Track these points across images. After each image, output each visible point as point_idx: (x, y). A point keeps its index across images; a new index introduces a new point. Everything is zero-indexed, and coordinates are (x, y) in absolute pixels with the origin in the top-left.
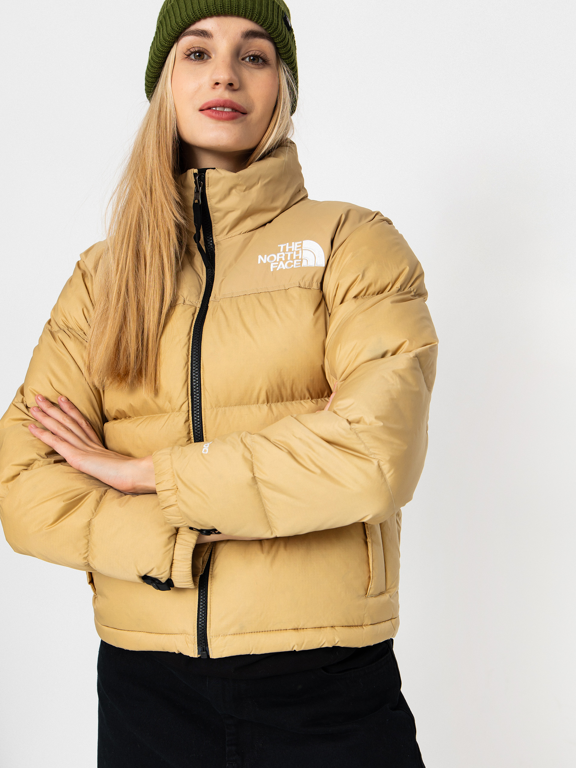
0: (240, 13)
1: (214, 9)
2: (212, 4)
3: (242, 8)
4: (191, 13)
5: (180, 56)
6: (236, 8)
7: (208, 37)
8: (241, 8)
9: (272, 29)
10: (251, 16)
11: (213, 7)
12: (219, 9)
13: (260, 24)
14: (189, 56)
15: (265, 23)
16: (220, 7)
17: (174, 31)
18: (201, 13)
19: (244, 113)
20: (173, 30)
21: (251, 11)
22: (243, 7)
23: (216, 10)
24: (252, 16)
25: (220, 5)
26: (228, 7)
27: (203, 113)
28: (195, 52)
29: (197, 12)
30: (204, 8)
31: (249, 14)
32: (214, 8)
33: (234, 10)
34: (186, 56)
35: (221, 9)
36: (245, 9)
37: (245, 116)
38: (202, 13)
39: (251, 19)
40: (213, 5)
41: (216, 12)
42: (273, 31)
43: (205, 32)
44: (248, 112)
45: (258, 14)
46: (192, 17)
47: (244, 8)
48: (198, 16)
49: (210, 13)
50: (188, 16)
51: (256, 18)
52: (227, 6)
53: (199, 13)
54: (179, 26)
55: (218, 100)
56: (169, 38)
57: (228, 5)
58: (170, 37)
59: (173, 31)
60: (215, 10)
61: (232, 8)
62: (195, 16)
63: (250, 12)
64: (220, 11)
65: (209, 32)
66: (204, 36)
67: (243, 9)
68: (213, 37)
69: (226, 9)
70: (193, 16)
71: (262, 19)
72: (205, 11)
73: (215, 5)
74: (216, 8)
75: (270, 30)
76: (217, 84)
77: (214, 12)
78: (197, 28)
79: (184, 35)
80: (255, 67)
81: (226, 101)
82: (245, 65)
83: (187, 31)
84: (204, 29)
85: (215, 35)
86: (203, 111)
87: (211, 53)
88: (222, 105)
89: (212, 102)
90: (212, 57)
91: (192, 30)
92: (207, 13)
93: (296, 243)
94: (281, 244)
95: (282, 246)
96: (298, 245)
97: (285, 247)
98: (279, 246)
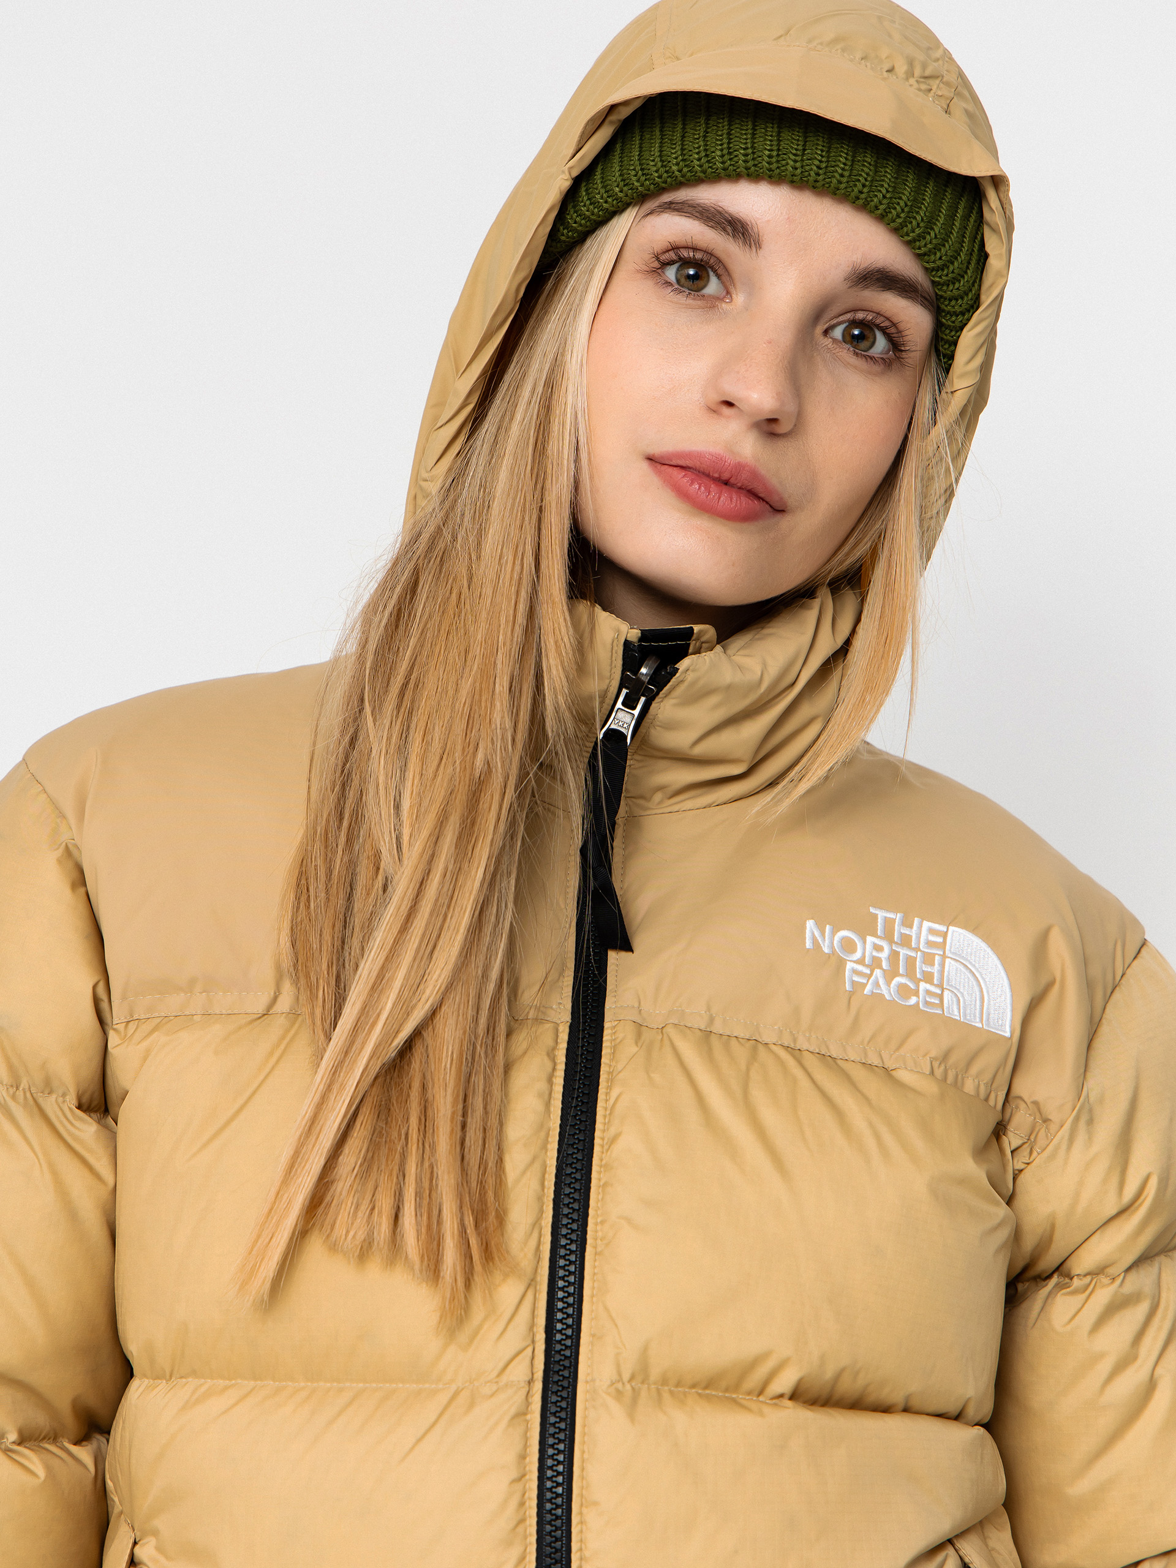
0: (872, 204)
1: (796, 169)
2: (794, 152)
3: (884, 191)
4: (719, 153)
5: (636, 258)
6: (864, 186)
7: (745, 242)
8: (880, 191)
9: (947, 275)
10: (901, 224)
11: (795, 161)
12: (812, 173)
13: (918, 251)
14: (665, 264)
15: (935, 254)
16: (819, 167)
17: (646, 180)
18: (751, 163)
19: (779, 510)
20: (643, 174)
21: (906, 209)
22: (888, 191)
23: (802, 172)
24: (903, 225)
25: (821, 161)
26: (842, 176)
27: (659, 473)
28: (685, 263)
29: (740, 156)
30: (767, 153)
31: (898, 216)
32: (798, 165)
33: (856, 190)
34: (656, 264)
35: (818, 174)
36: (891, 198)
37: (779, 516)
38: (755, 165)
39: (897, 231)
40: (795, 155)
41: (799, 177)
42: (949, 281)
43: (743, 227)
44: (789, 508)
45: (922, 224)
46: (720, 165)
47: (888, 195)
48: (738, 168)
49: (779, 174)
50: (707, 156)
51: (914, 232)
52: (840, 171)
53: (744, 161)
54: (666, 172)
55: (719, 459)
56: (621, 191)
57: (843, 169)
58: (625, 189)
59: (643, 178)
60: (799, 171)
61: (851, 184)
62: (730, 165)
63: (903, 211)
64: (811, 179)
65: (756, 230)
66: (734, 236)
67: (884, 197)
68: (760, 248)
69: (834, 181)
70: (723, 163)
71: (930, 243)
72: (768, 163)
73: (803, 155)
74: (802, 167)
75: (940, 277)
76: (729, 404)
77: (792, 176)
78: (720, 204)
79: (671, 207)
80: (855, 367)
81: (740, 467)
82: (828, 355)
83: (685, 199)
84: (741, 214)
85: (770, 245)
86: (659, 466)
87: (738, 285)
88: (726, 476)
89: (699, 455)
90: (734, 296)
91: (702, 201)
92: (770, 170)
93: (926, 924)
94: (881, 908)
95: (881, 914)
96: (931, 931)
97: (889, 924)
98: (872, 910)
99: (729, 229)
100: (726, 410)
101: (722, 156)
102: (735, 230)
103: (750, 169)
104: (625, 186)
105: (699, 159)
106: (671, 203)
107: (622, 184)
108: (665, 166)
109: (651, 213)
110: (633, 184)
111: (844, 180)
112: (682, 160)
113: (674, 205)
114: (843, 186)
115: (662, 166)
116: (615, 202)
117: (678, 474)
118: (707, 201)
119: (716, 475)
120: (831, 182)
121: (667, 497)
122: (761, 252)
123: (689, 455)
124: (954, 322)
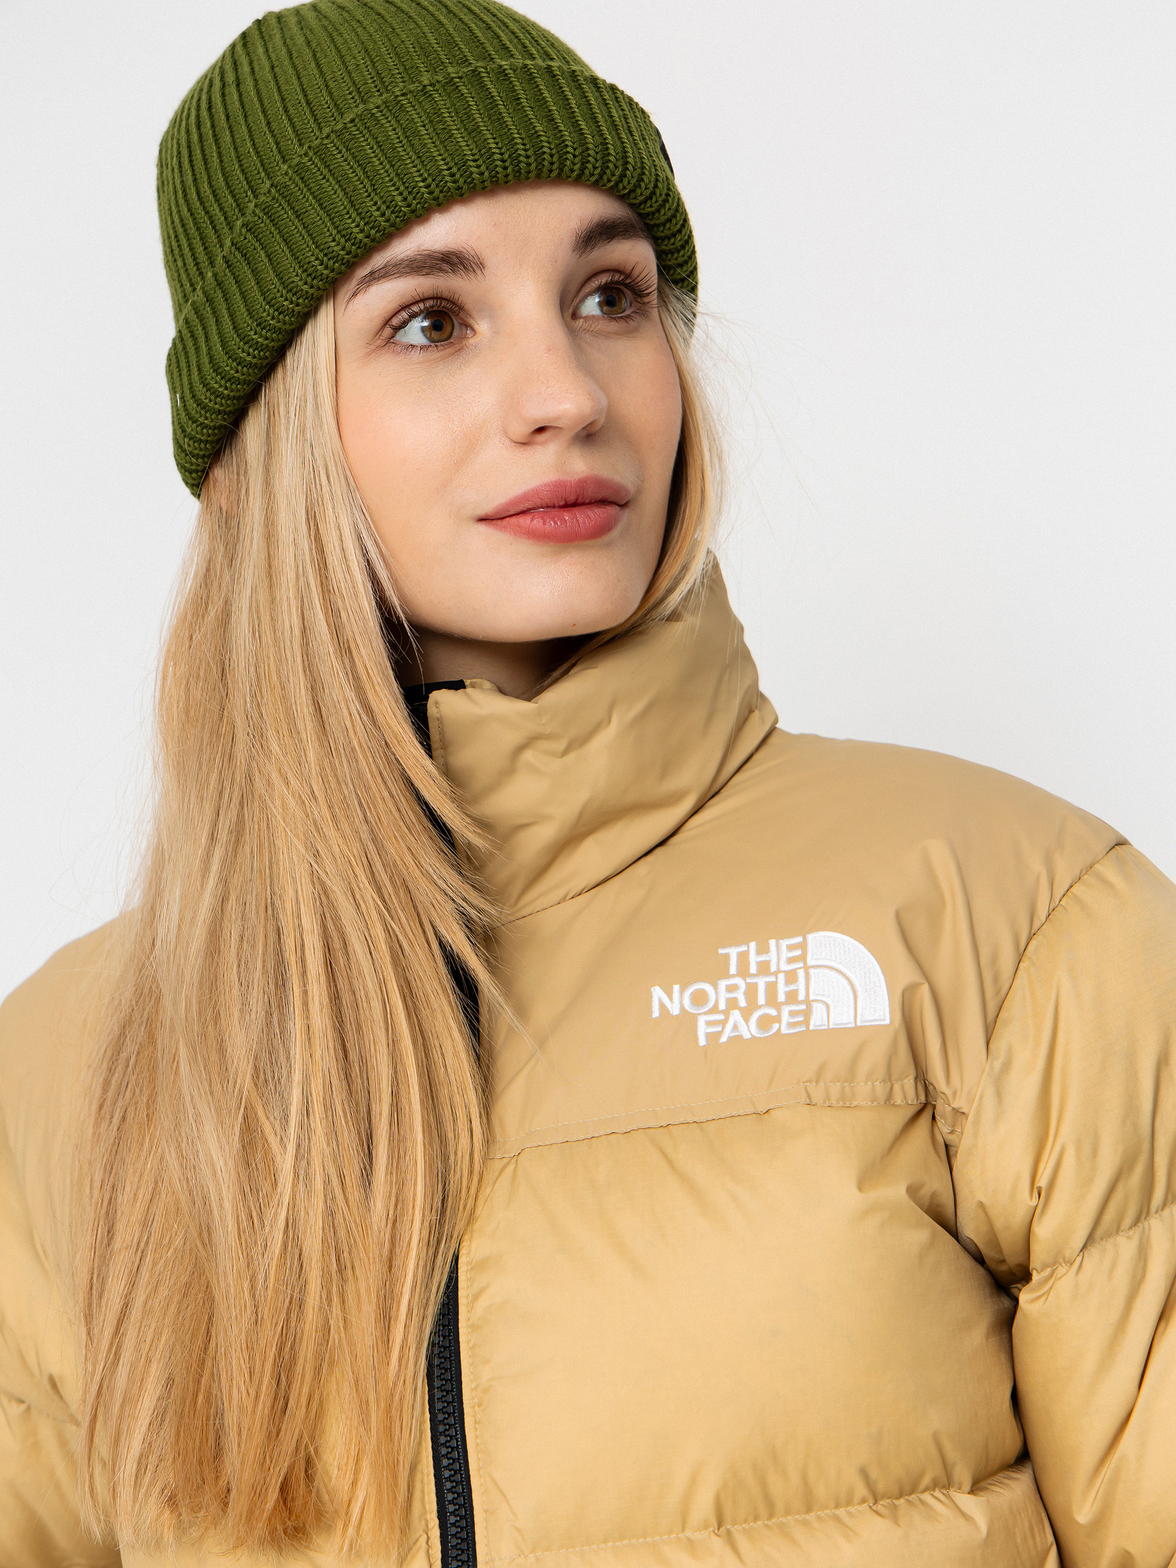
5: (358, 343)
7: (467, 270)
19: (625, 504)
34: (385, 336)
37: (627, 512)
43: (457, 257)
44: (632, 498)
65: (471, 253)
66: (454, 271)
68: (484, 268)
76: (541, 430)
77: (482, 182)
78: (423, 248)
79: (374, 277)
80: (616, 333)
81: (582, 483)
82: (587, 335)
83: (385, 262)
84: (449, 246)
85: (491, 260)
86: (499, 522)
87: (474, 313)
88: (572, 499)
89: (536, 492)
90: (476, 327)
91: (403, 255)
92: (459, 188)
93: (784, 943)
94: (730, 945)
95: (733, 952)
96: (791, 948)
97: (743, 958)
98: (721, 951)
99: (445, 266)
100: (540, 438)
101: (405, 199)
102: (452, 264)
103: (438, 198)
104: (313, 280)
105: (383, 215)
106: (372, 273)
107: (309, 280)
108: (349, 240)
109: (355, 295)
110: (322, 274)
111: (532, 160)
112: (365, 225)
113: (377, 274)
114: (533, 167)
115: (346, 241)
116: (306, 301)
117: (525, 521)
118: (408, 253)
119: (562, 503)
120: (521, 169)
121: (526, 548)
122: (486, 272)
123: (525, 497)
124: (674, 244)
